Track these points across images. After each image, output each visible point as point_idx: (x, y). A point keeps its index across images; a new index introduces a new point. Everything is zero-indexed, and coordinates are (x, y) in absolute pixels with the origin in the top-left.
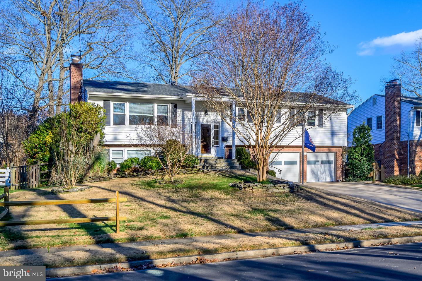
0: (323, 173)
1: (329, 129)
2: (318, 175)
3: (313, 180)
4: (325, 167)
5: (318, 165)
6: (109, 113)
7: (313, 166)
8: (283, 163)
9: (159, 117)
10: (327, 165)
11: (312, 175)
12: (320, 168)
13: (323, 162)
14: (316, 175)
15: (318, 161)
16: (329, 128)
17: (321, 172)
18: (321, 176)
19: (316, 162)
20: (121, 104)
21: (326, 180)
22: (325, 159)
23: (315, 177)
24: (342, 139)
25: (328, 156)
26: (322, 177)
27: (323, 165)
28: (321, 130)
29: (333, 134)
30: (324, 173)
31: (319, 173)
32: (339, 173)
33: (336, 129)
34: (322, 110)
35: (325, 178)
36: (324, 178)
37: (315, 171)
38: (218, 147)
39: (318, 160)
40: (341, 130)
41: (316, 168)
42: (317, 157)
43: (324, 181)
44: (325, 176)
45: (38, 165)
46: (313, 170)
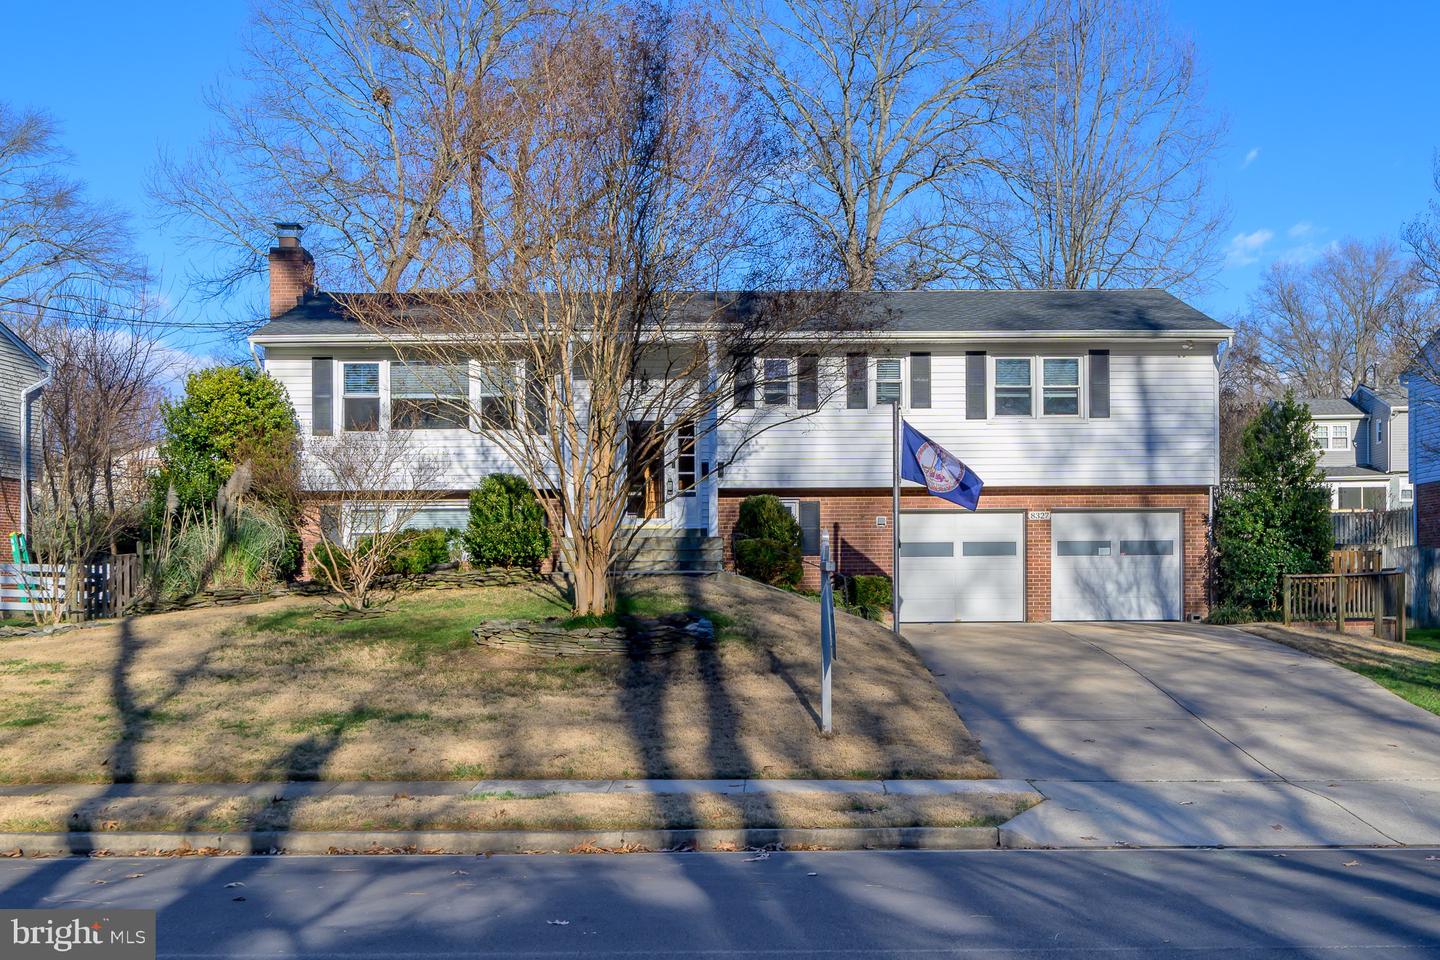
0: (1129, 589)
1: (1136, 425)
2: (1106, 597)
3: (1086, 614)
4: (1136, 564)
5: (1107, 560)
6: (327, 396)
7: (1084, 560)
8: (958, 549)
9: (486, 401)
10: (1147, 558)
11: (1079, 596)
12: (1115, 569)
13: (1126, 548)
14: (1098, 597)
15: (1107, 544)
16: (1133, 417)
17: (1118, 583)
18: (1121, 599)
19: (1094, 548)
20: (360, 365)
21: (1141, 614)
22: (1134, 534)
23: (1093, 604)
24: (1195, 460)
25: (1146, 526)
26: (1123, 605)
27: (1126, 560)
28: (1100, 427)
29: (1152, 442)
30: (1135, 589)
31: (1110, 587)
32: (1198, 589)
33: (1167, 422)
34: (1105, 353)
35: (1139, 606)
36: (1135, 606)
37: (1094, 580)
38: (693, 495)
39: (1108, 538)
40: (1190, 425)
41: (1097, 569)
42: (1099, 528)
43: (1134, 617)
44: (1138, 598)
45: (138, 556)
46: (1085, 575)
